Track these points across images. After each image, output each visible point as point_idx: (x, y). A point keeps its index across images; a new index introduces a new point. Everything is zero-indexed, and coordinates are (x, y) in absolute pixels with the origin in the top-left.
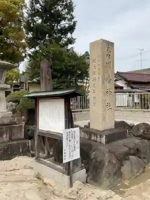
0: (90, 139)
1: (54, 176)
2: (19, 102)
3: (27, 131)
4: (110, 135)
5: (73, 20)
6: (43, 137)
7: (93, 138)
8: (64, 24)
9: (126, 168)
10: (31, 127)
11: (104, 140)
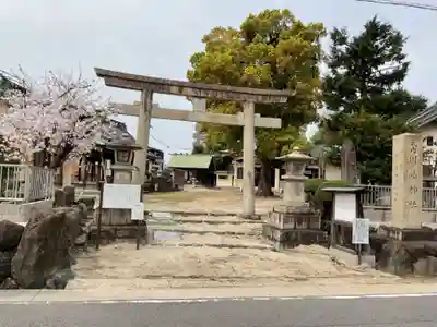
0: (388, 236)
1: (347, 257)
2: (313, 193)
3: (323, 225)
4: (407, 233)
5: (403, 61)
6: (339, 226)
7: (391, 235)
8: (387, 68)
9: (420, 264)
10: (327, 222)
11: (400, 237)
